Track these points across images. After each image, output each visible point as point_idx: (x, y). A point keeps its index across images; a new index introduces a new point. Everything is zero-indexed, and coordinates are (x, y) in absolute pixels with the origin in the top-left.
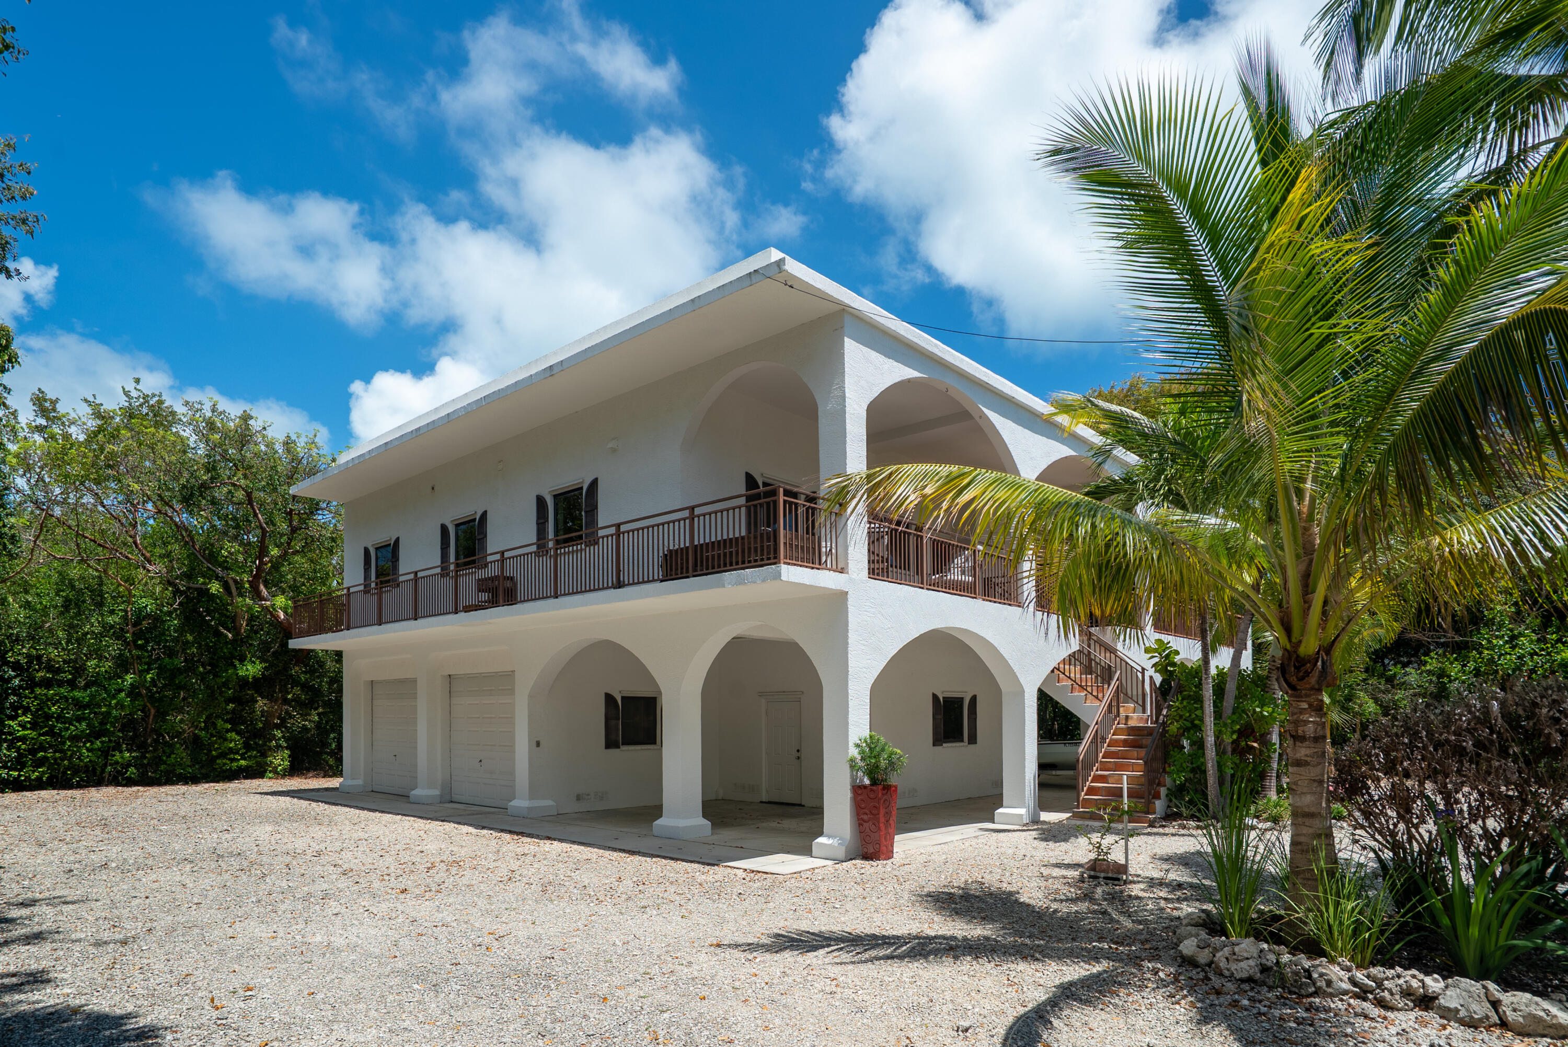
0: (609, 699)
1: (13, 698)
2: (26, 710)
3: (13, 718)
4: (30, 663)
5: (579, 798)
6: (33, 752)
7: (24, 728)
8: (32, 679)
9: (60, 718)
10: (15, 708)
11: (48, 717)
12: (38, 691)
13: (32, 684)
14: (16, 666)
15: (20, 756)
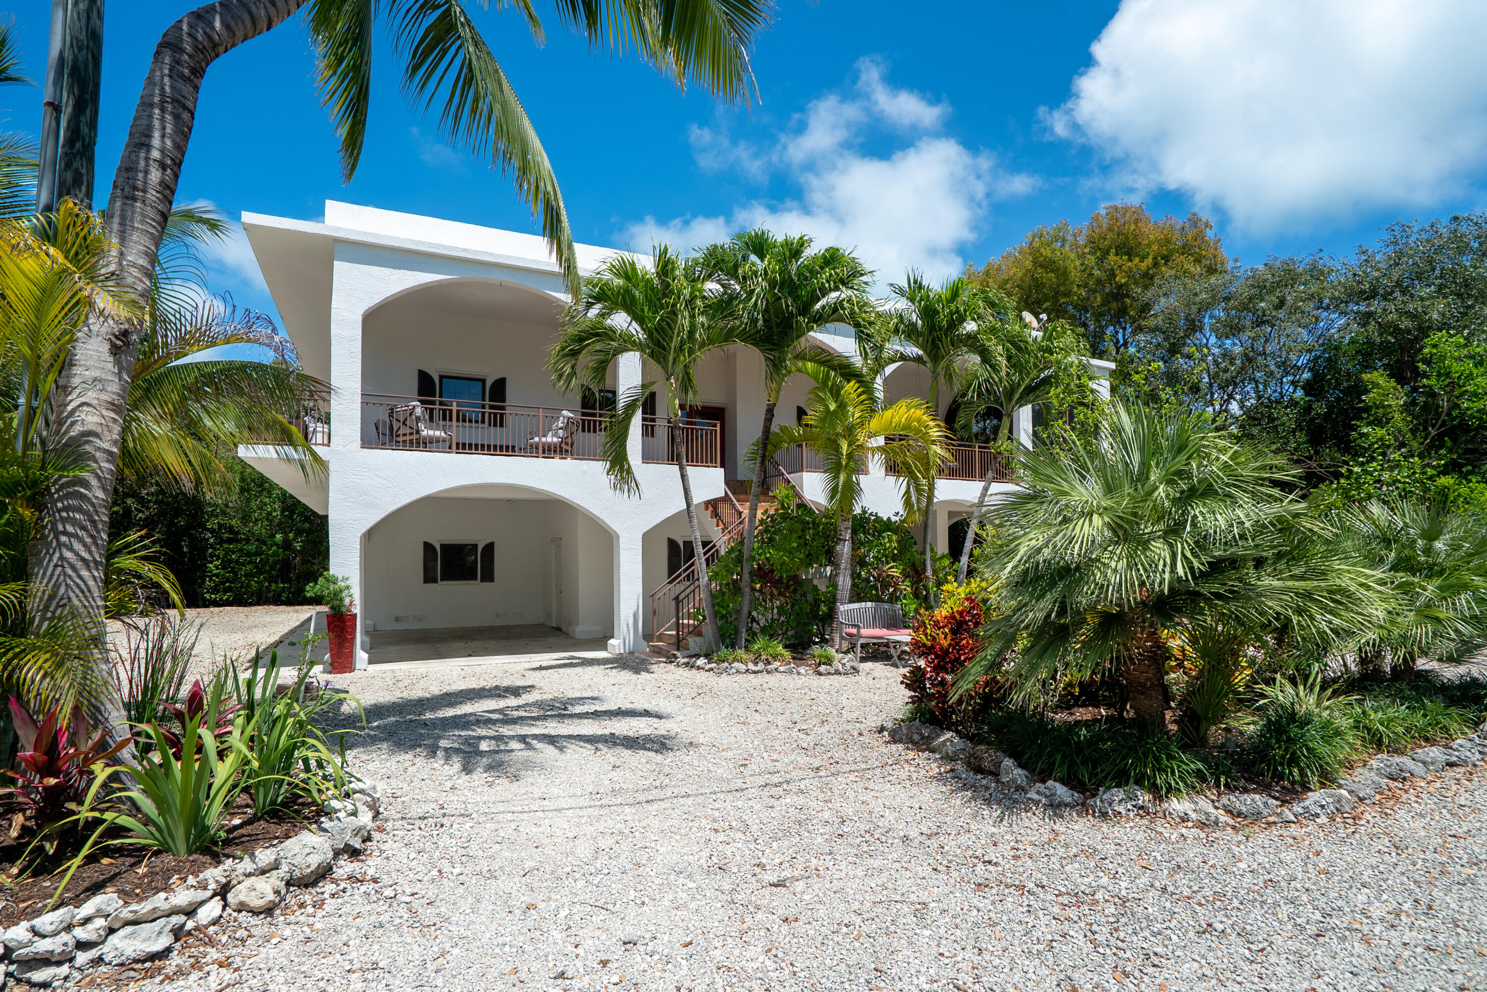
0: (428, 547)
1: (210, 551)
2: (218, 558)
3: (211, 562)
4: (220, 529)
5: (397, 619)
6: (223, 583)
7: (217, 568)
8: (221, 539)
9: (237, 562)
10: (212, 556)
11: (230, 561)
12: (225, 546)
13: (222, 542)
14: (212, 531)
15: (216, 585)
